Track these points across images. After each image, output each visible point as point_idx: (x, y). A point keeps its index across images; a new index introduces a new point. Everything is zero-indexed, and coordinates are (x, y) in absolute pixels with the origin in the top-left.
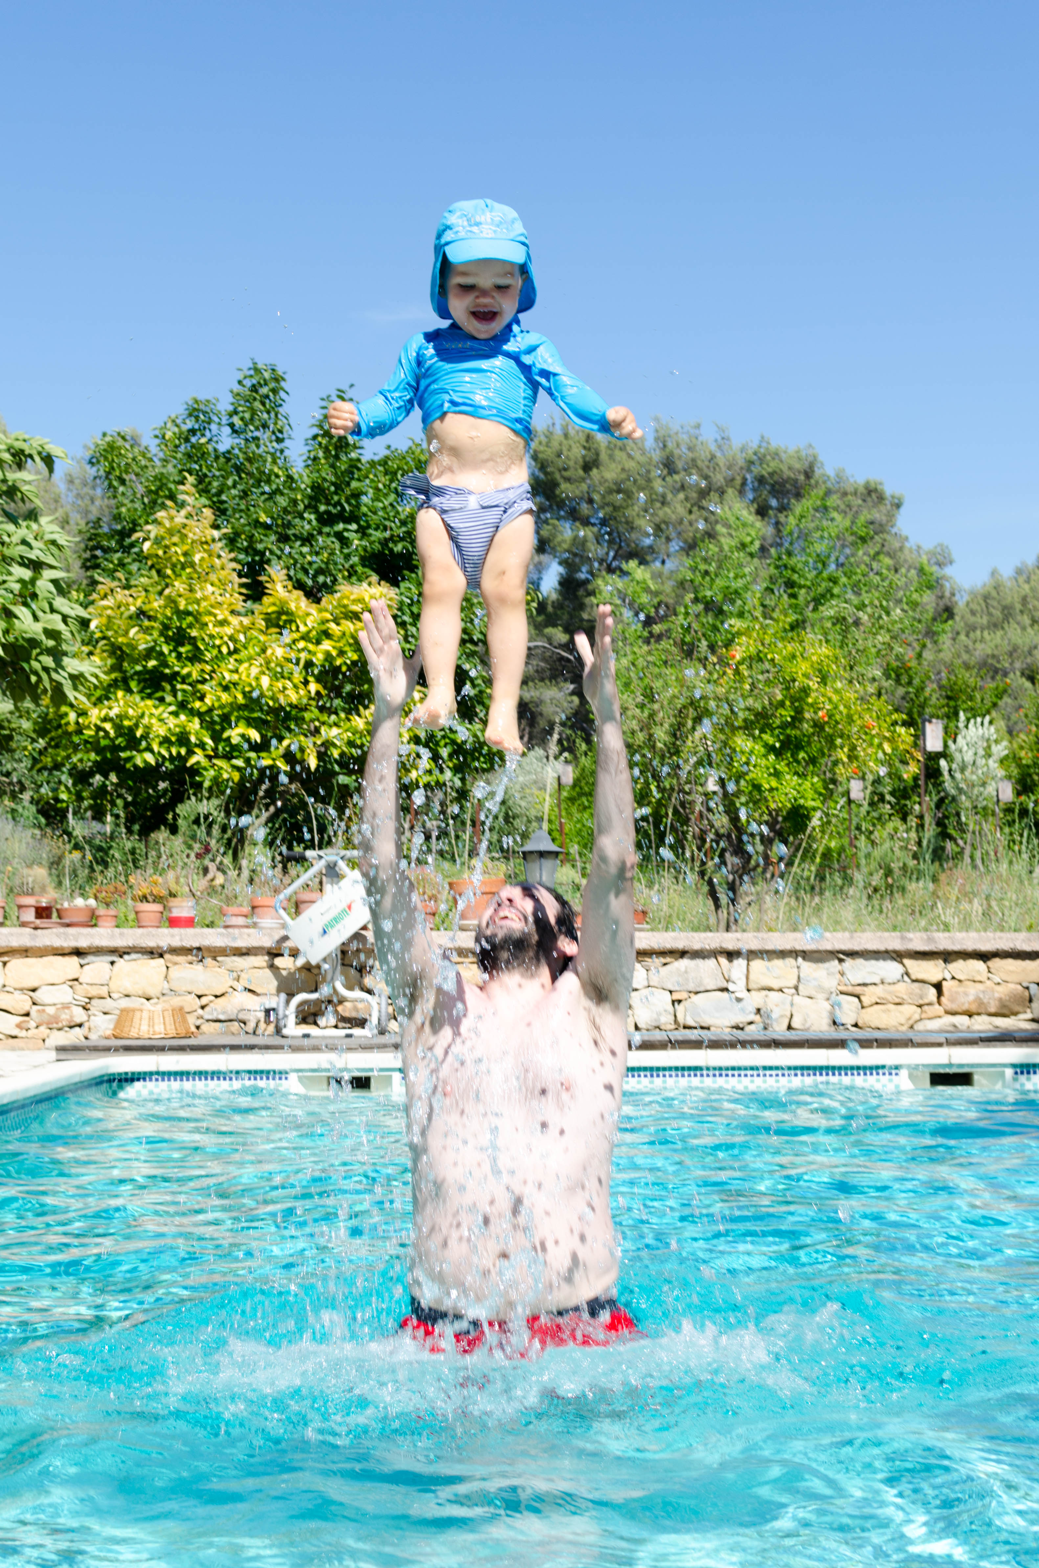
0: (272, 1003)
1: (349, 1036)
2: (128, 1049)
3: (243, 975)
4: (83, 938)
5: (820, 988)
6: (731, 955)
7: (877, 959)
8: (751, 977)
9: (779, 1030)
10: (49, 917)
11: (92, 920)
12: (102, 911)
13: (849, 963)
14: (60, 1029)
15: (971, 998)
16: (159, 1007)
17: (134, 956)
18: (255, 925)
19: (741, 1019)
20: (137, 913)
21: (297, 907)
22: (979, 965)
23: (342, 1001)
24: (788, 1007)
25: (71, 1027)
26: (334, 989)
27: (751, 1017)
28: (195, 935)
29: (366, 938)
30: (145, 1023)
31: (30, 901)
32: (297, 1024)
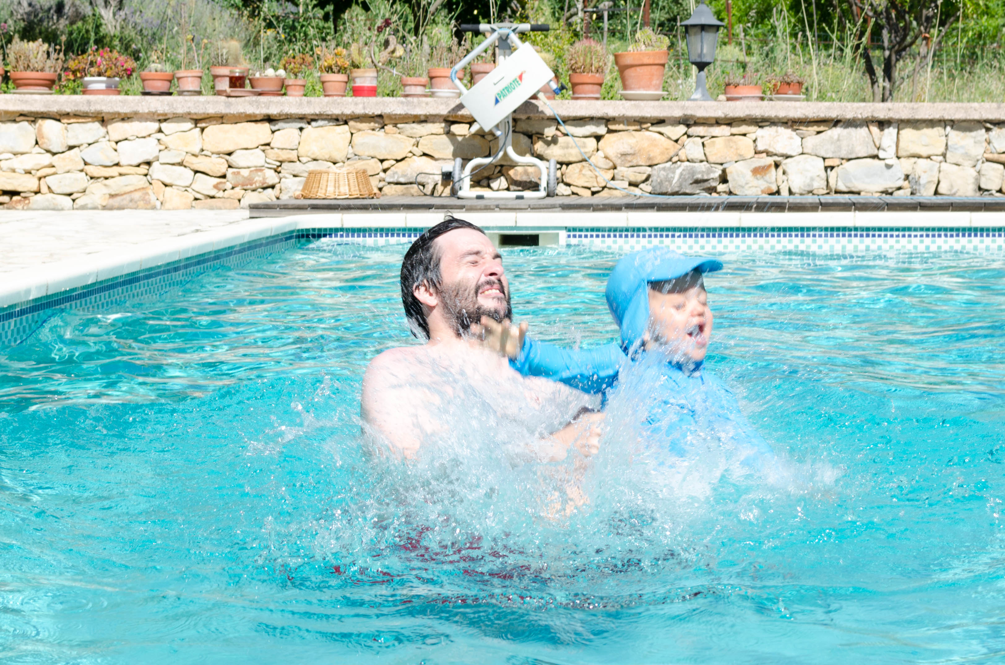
0: (448, 167)
1: (520, 198)
2: (315, 208)
3: (422, 141)
4: (274, 106)
5: (967, 155)
6: (882, 124)
8: (901, 144)
9: (926, 195)
10: (242, 86)
11: (282, 89)
12: (291, 81)
13: (996, 131)
14: (254, 190)
16: (344, 170)
17: (320, 123)
18: (432, 95)
19: (891, 185)
20: (323, 83)
21: (471, 78)
23: (513, 165)
24: (936, 173)
25: (264, 188)
26: (506, 154)
27: (900, 183)
28: (377, 104)
29: (536, 107)
30: (331, 184)
31: (224, 71)
32: (472, 186)
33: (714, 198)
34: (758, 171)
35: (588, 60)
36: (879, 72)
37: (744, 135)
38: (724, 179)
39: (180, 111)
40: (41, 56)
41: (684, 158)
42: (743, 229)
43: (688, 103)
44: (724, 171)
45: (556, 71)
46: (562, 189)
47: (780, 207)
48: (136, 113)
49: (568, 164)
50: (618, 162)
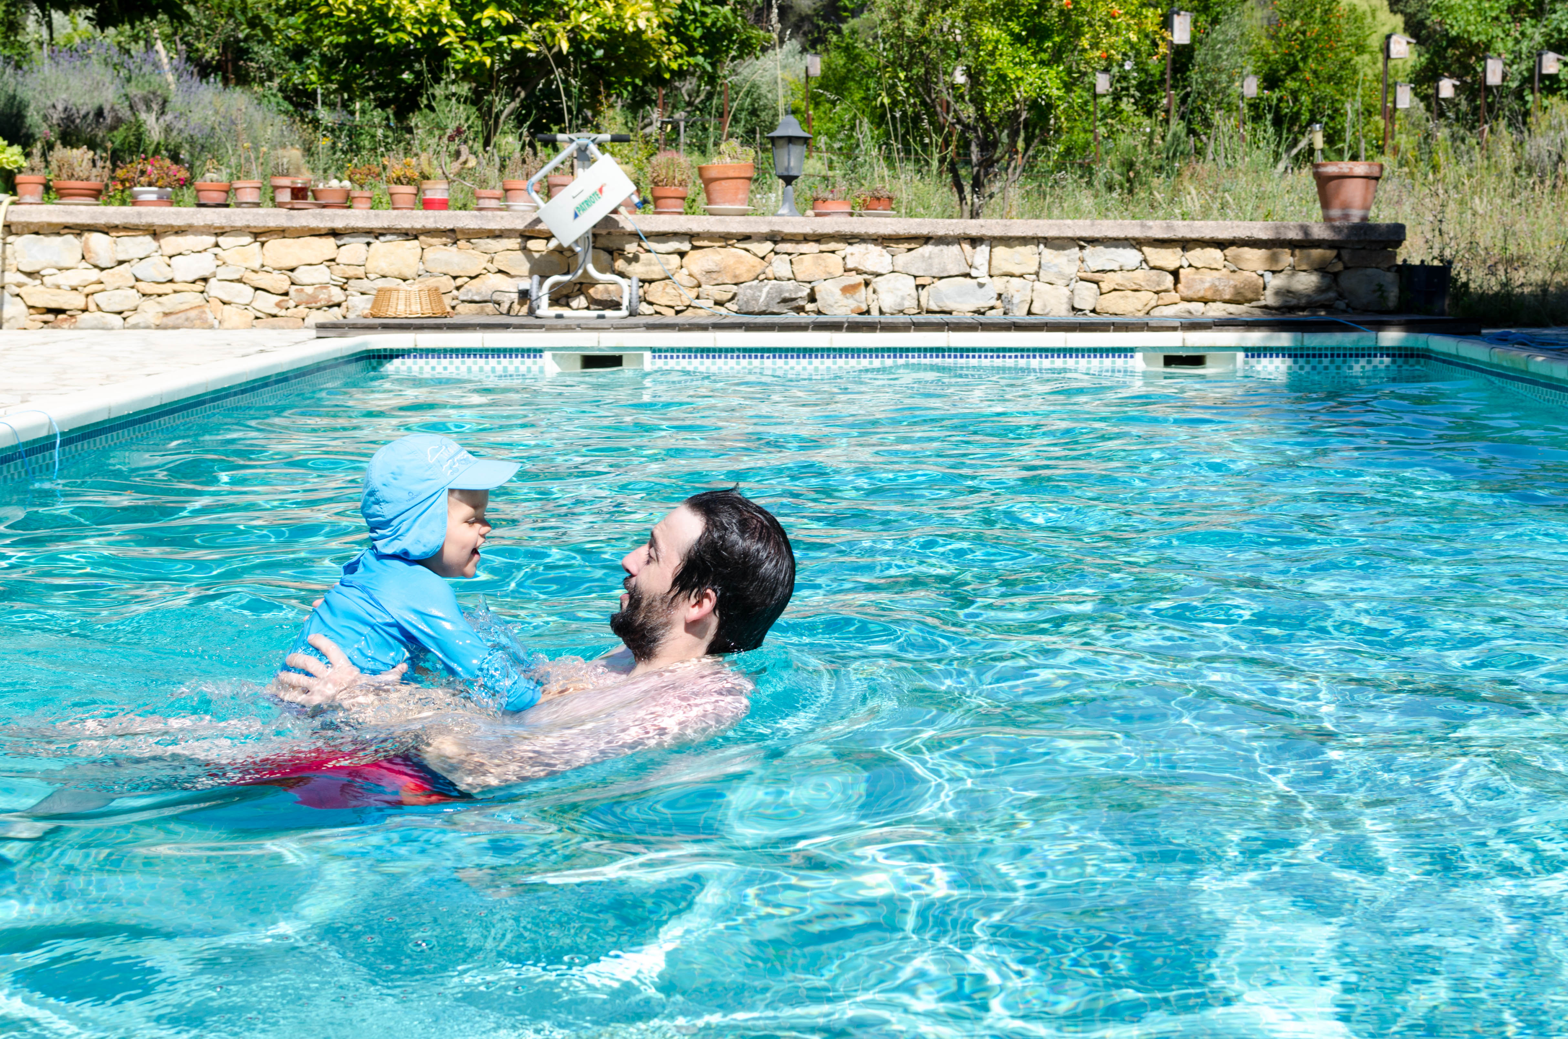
0: (525, 284)
1: (602, 317)
2: (386, 327)
3: (497, 257)
4: (339, 219)
5: (1060, 274)
6: (975, 241)
7: (1117, 247)
8: (994, 263)
9: (1019, 314)
10: (305, 197)
11: (347, 201)
12: (357, 192)
13: (1089, 250)
14: (319, 308)
15: (1207, 285)
16: (416, 287)
17: (389, 237)
18: (508, 208)
19: (983, 304)
20: (391, 195)
21: (548, 191)
22: (1216, 253)
23: (593, 283)
24: (1029, 293)
25: (330, 307)
26: (585, 272)
27: (993, 302)
28: (449, 217)
29: (616, 222)
30: (401, 303)
31: (285, 182)
32: (551, 305)
33: (802, 318)
34: (848, 290)
35: (671, 173)
36: (967, 189)
37: (833, 252)
38: (812, 298)
39: (239, 224)
40: (86, 164)
41: (771, 276)
42: (835, 350)
43: (775, 219)
44: (812, 289)
45: (637, 183)
46: (644, 308)
47: (871, 327)
48: (191, 226)
49: (651, 282)
50: (703, 280)
